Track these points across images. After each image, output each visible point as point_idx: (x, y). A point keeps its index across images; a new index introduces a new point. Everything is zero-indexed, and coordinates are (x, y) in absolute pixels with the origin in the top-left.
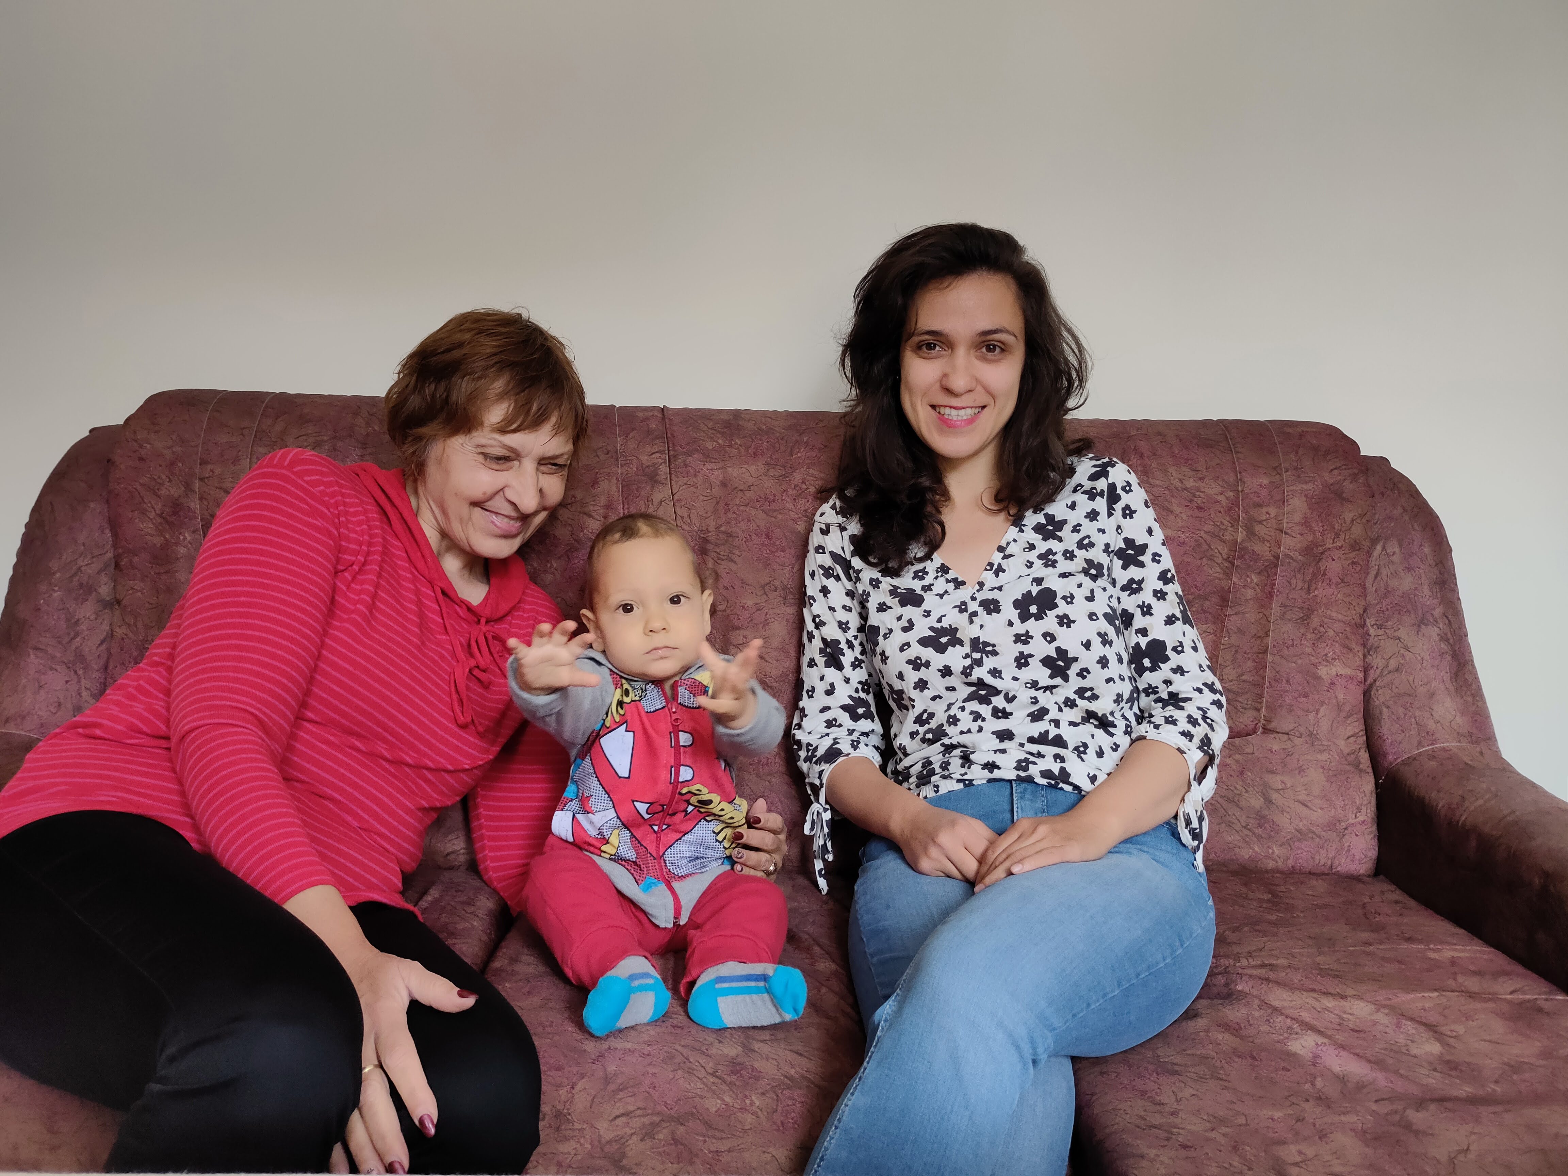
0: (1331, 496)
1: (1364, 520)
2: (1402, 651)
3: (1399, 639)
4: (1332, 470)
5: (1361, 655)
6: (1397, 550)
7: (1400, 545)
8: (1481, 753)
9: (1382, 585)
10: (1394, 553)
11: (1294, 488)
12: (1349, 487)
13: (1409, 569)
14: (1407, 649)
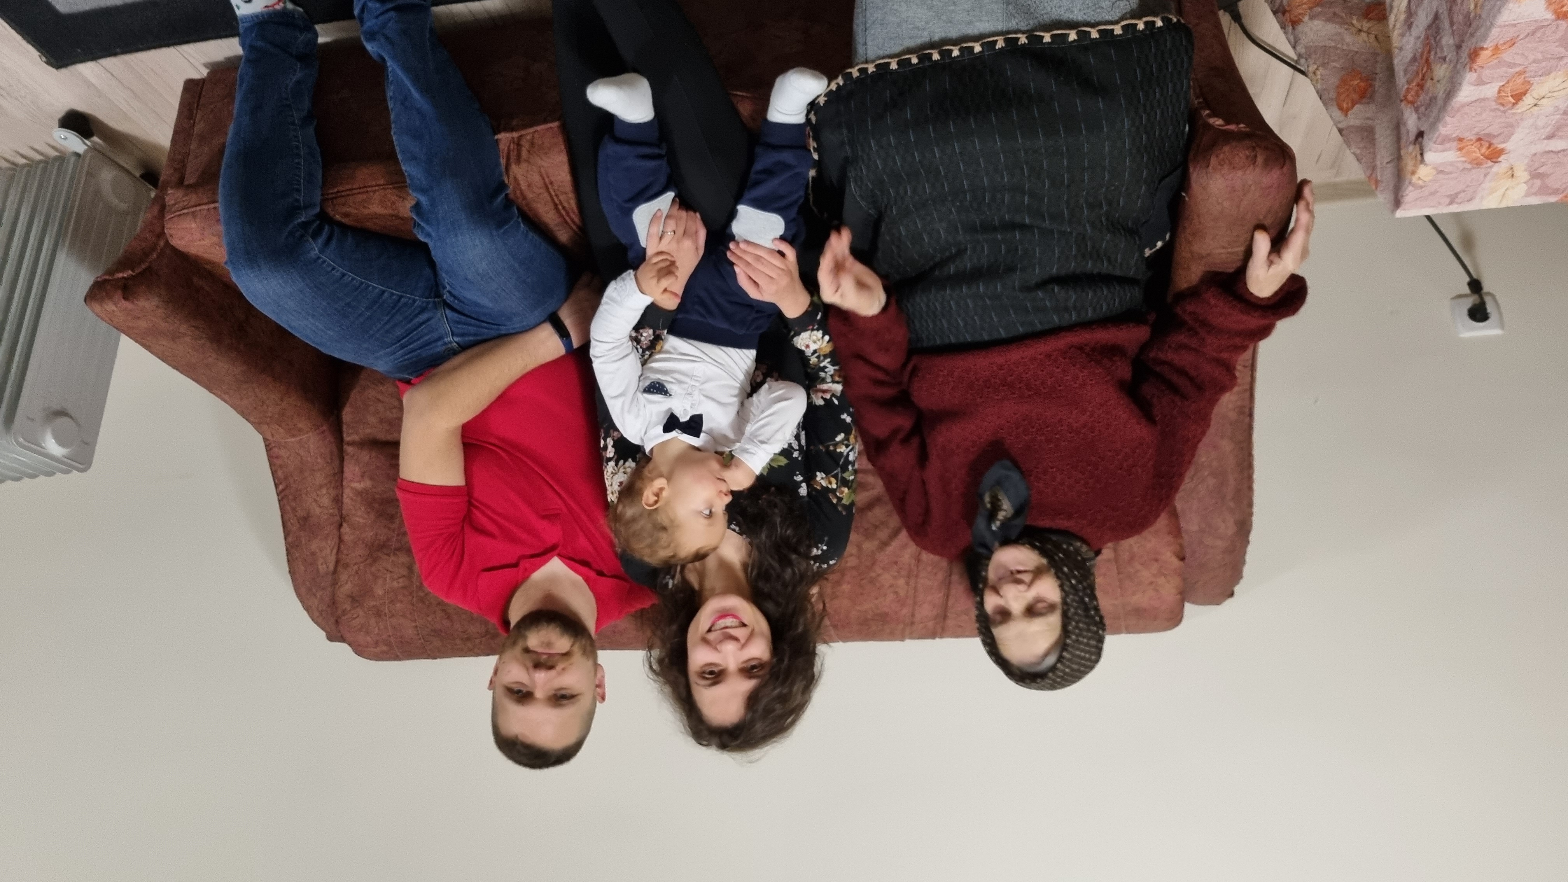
0: (358, 599)
1: (339, 584)
2: (318, 499)
3: (320, 507)
4: (358, 617)
5: (345, 496)
6: (320, 567)
7: (318, 571)
8: (273, 435)
9: (329, 542)
10: (322, 564)
11: (381, 602)
12: (347, 606)
13: (313, 554)
14: (315, 501)
